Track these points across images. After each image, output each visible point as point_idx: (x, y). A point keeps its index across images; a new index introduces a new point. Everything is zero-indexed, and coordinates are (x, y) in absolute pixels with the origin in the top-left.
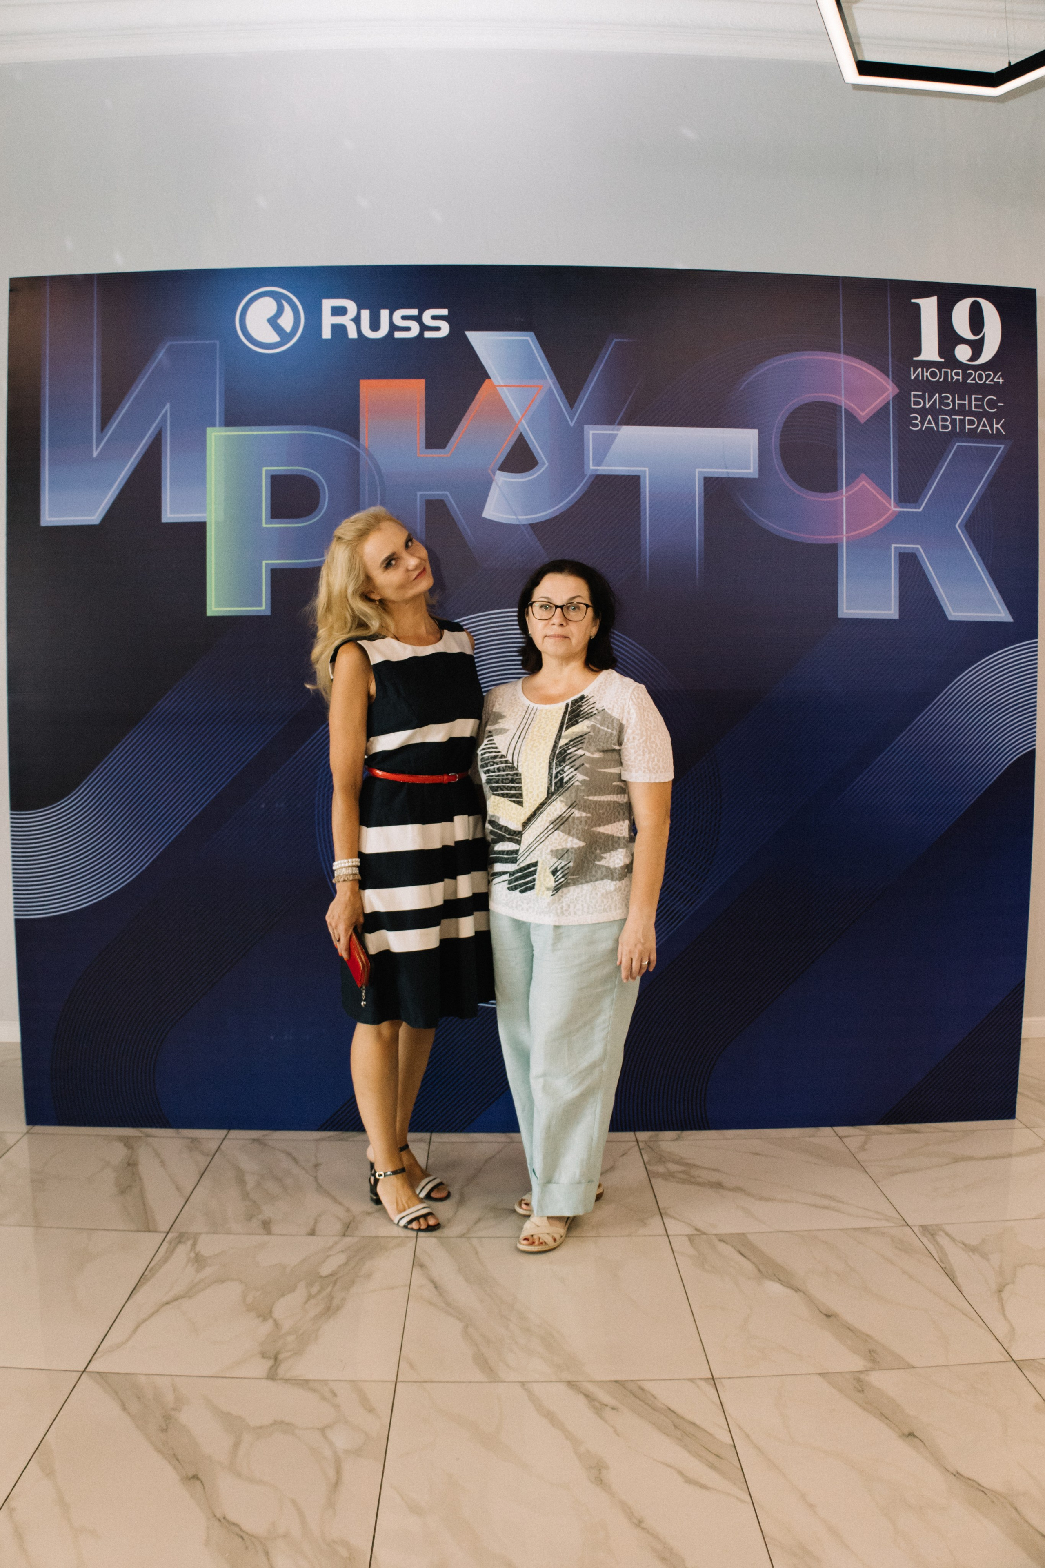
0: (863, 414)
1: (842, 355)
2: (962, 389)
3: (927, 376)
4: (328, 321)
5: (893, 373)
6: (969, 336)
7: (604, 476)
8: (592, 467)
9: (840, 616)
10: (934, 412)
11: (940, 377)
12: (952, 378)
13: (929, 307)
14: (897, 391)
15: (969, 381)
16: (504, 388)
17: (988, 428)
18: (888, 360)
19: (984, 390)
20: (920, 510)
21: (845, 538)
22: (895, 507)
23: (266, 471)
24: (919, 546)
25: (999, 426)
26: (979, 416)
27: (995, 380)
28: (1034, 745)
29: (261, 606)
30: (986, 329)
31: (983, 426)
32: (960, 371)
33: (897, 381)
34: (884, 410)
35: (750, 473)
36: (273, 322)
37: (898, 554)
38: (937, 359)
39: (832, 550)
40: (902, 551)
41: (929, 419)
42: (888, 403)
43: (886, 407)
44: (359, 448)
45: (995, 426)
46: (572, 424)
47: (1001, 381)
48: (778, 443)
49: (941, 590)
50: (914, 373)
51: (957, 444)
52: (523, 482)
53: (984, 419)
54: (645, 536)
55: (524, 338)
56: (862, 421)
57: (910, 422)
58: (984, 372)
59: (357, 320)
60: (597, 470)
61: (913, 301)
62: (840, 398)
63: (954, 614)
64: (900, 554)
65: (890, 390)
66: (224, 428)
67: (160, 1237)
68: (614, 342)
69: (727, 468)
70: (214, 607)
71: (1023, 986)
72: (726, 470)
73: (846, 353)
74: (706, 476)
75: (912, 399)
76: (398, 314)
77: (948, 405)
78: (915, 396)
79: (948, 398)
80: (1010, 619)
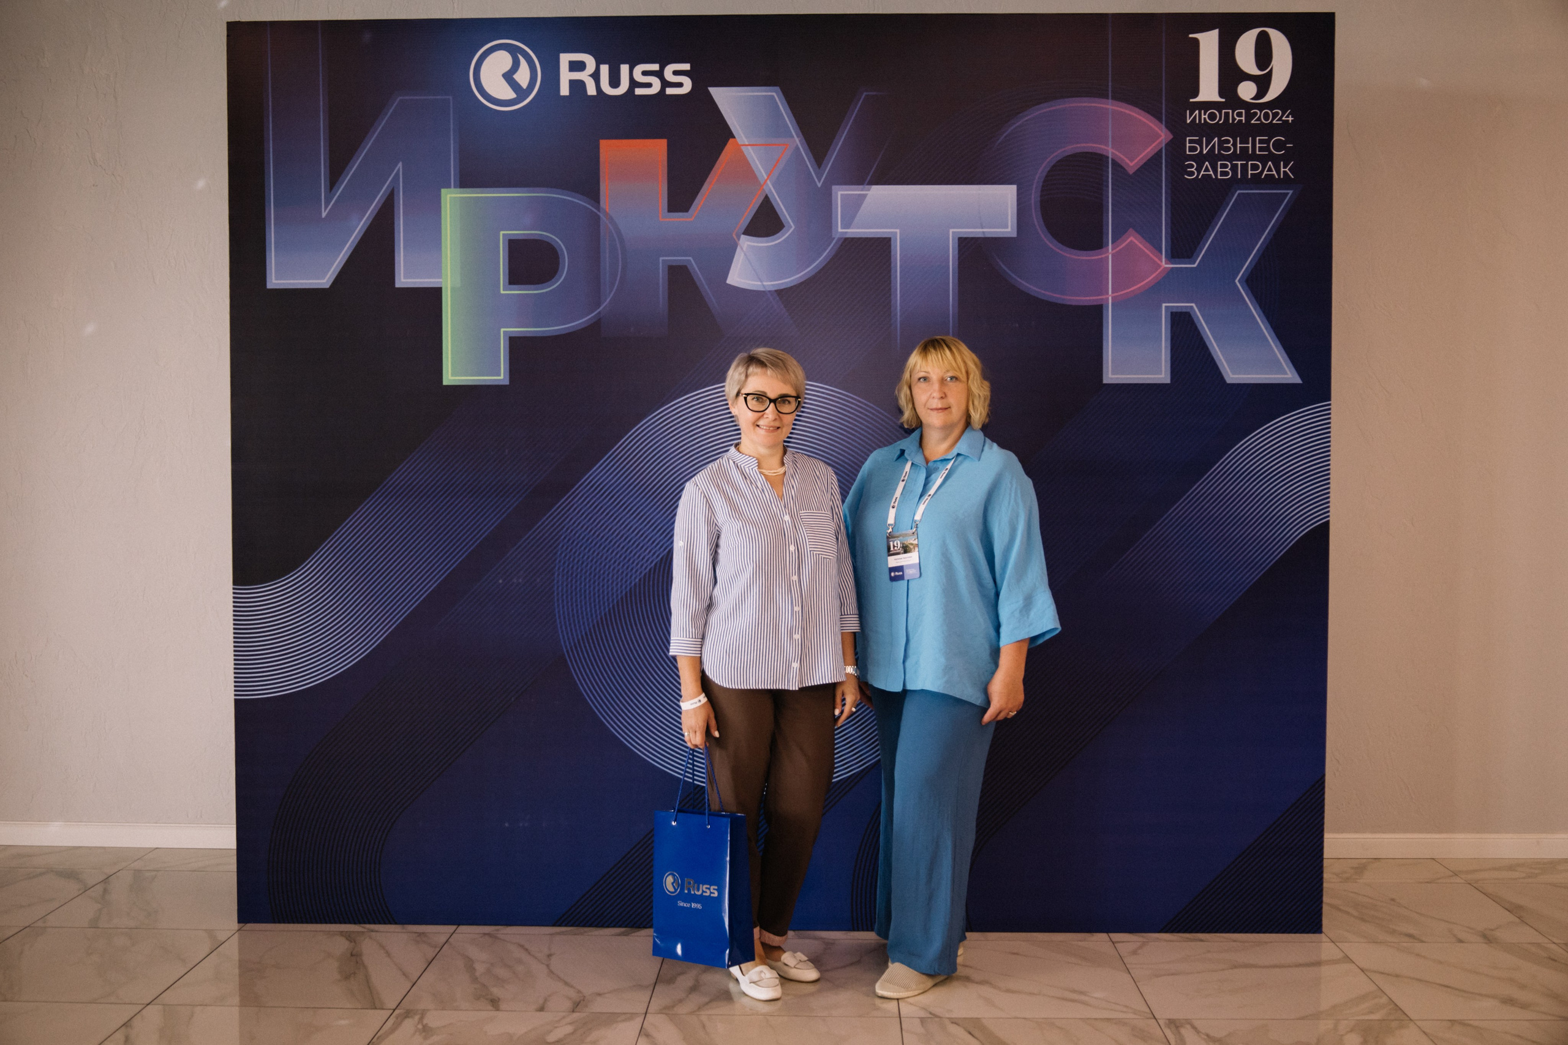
0: (1132, 164)
1: (1110, 101)
2: (1244, 131)
3: (1205, 118)
4: (566, 76)
5: (1166, 116)
6: (1254, 71)
7: (853, 239)
8: (840, 230)
9: (1105, 381)
10: (1213, 158)
11: (1220, 119)
12: (1234, 119)
13: (1209, 42)
14: (1171, 137)
15: (1253, 122)
16: (749, 147)
17: (1274, 173)
18: (1162, 104)
19: (1269, 130)
20: (1195, 266)
21: (1110, 298)
22: (1166, 264)
23: (503, 234)
24: (1193, 305)
25: (1287, 170)
26: (1264, 160)
27: (1284, 118)
28: (1328, 516)
29: (500, 375)
30: (1274, 63)
31: (1267, 171)
32: (1243, 111)
33: (1170, 127)
34: (1155, 159)
35: (1007, 232)
36: (509, 77)
37: (1170, 314)
38: (1218, 99)
39: (1097, 312)
40: (1174, 310)
41: (1207, 167)
42: (1161, 150)
43: (1158, 155)
44: (599, 211)
45: (1282, 170)
46: (819, 185)
47: (1290, 119)
48: (1039, 199)
49: (1219, 353)
50: (1190, 117)
51: (1238, 192)
52: (767, 246)
53: (1270, 163)
54: (897, 300)
55: (769, 94)
56: (1131, 172)
57: (1184, 170)
58: (1271, 111)
59: (596, 76)
60: (846, 232)
61: (1191, 36)
62: (1106, 148)
63: (1232, 375)
64: (1172, 313)
65: (1163, 136)
66: (459, 190)
67: (385, 1014)
68: (863, 97)
69: (982, 228)
70: (451, 377)
71: (1323, 782)
72: (981, 230)
73: (1112, 99)
74: (961, 236)
75: (1188, 145)
76: (639, 69)
77: (1229, 149)
78: (1191, 142)
79: (1228, 142)
80: (1297, 380)
